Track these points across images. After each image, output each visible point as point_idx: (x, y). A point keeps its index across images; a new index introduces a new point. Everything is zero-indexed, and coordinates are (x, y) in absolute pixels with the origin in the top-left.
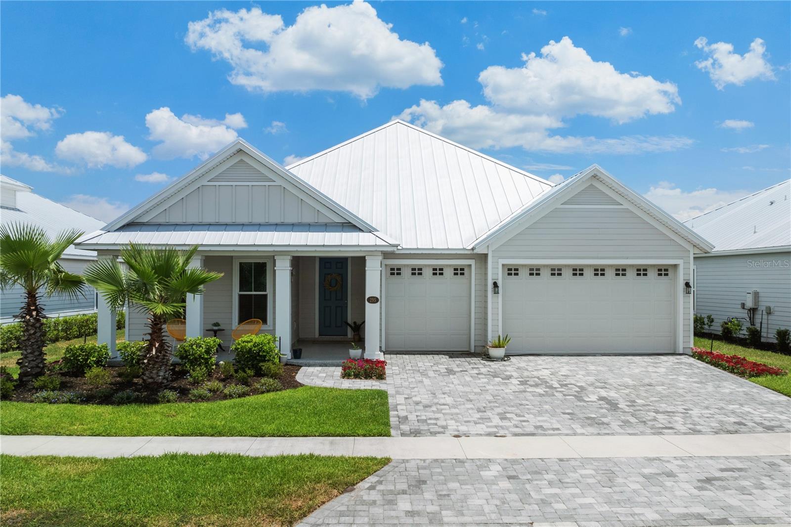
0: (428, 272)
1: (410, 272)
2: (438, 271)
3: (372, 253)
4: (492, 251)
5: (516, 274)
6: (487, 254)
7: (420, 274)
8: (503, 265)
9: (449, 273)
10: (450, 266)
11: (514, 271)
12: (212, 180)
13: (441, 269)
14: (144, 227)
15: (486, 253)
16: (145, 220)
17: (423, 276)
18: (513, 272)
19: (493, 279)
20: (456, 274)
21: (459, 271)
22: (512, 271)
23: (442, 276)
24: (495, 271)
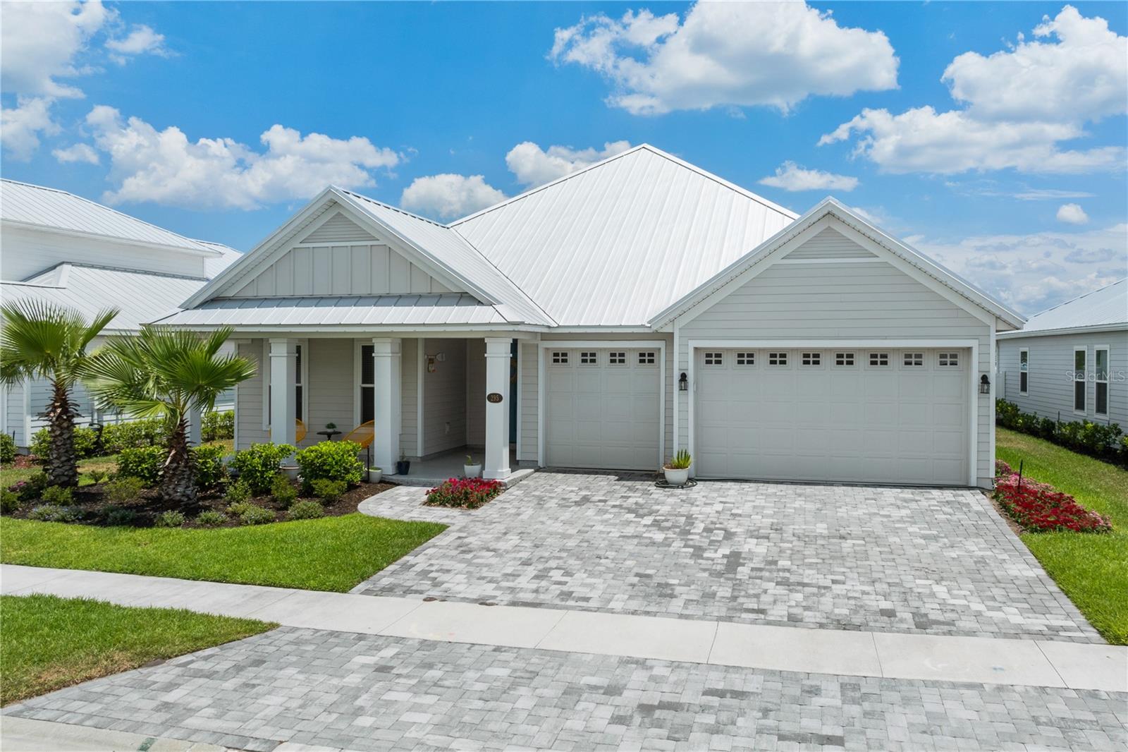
0: (603, 359)
1: (580, 358)
2: (617, 358)
3: (495, 335)
4: (680, 329)
5: (719, 362)
6: (673, 333)
7: (593, 361)
8: (696, 349)
9: (632, 359)
10: (634, 349)
11: (715, 357)
12: (307, 241)
13: (622, 355)
14: (228, 304)
15: (672, 331)
16: (231, 294)
17: (596, 364)
18: (714, 359)
19: (680, 370)
20: (642, 361)
21: (647, 358)
22: (713, 357)
23: (622, 364)
24: (683, 357)
